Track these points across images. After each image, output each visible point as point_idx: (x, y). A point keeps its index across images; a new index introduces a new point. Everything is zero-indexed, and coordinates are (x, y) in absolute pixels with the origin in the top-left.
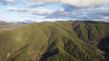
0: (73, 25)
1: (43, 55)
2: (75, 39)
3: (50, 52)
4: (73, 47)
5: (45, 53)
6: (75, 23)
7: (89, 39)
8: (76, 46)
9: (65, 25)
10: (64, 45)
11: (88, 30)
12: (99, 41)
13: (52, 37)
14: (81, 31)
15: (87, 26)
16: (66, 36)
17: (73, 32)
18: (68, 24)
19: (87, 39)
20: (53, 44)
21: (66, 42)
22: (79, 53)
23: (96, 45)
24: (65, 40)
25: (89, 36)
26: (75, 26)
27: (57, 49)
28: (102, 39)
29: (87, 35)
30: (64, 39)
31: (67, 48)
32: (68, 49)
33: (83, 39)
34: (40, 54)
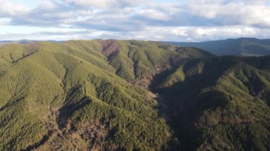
0: (104, 49)
1: (60, 110)
2: (113, 78)
3: (74, 104)
4: (112, 92)
5: (63, 107)
6: (109, 46)
7: (136, 76)
8: (116, 90)
9: (87, 50)
10: (94, 90)
11: (133, 61)
12: (152, 78)
13: (68, 77)
14: (121, 63)
15: (132, 53)
16: (96, 74)
17: (106, 64)
18: (94, 48)
19: (133, 77)
20: (76, 89)
21: (98, 85)
22: (122, 100)
23: (146, 86)
24: (95, 81)
25: (135, 72)
26: (109, 52)
27: (85, 97)
28: (156, 75)
29: (132, 69)
30: (93, 79)
31: (102, 95)
32: (103, 96)
33: (127, 77)
34: (54, 110)
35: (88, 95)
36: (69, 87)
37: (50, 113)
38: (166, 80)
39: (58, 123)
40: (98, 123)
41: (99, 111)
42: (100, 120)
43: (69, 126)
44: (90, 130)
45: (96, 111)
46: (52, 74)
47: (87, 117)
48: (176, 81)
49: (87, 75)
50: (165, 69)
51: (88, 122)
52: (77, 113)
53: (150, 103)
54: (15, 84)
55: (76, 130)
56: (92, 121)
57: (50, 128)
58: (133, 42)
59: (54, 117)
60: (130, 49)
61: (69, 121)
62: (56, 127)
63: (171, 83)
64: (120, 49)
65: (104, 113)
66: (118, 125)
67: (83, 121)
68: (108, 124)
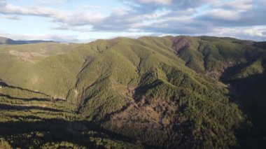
0: (175, 44)
1: (136, 89)
3: (147, 85)
4: (182, 78)
5: (138, 88)
6: (179, 41)
7: (206, 68)
8: (186, 77)
9: (158, 44)
10: (165, 76)
11: (204, 54)
12: (223, 71)
13: (142, 64)
14: (191, 56)
15: (202, 47)
16: (167, 64)
17: (177, 57)
18: (165, 43)
19: (203, 69)
20: (149, 74)
21: (169, 72)
22: (192, 85)
23: (217, 78)
24: (166, 69)
25: (205, 65)
26: (179, 46)
27: (157, 80)
28: (228, 68)
29: (202, 63)
30: (164, 67)
31: (172, 80)
32: (174, 81)
33: (196, 69)
34: (130, 89)
35: (159, 78)
36: (142, 72)
37: (127, 91)
38: (240, 72)
39: (134, 99)
40: (169, 100)
41: (170, 90)
42: (170, 98)
43: (143, 101)
44: (161, 105)
45: (167, 90)
46: (129, 62)
47: (159, 95)
48: (252, 73)
49: (159, 63)
50: (239, 63)
51: (159, 99)
52: (150, 91)
53: (221, 91)
54: (101, 67)
55: (149, 104)
56: (163, 98)
57: (128, 102)
58: (204, 38)
59: (131, 94)
60: (201, 44)
61: (144, 97)
62: (133, 101)
63: (245, 75)
64: (190, 44)
65: (174, 92)
66: (187, 102)
67: (155, 97)
68: (178, 101)
